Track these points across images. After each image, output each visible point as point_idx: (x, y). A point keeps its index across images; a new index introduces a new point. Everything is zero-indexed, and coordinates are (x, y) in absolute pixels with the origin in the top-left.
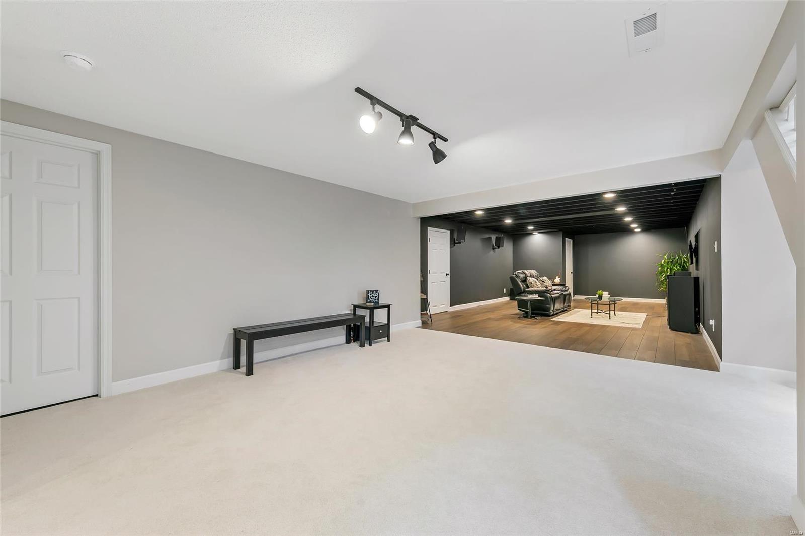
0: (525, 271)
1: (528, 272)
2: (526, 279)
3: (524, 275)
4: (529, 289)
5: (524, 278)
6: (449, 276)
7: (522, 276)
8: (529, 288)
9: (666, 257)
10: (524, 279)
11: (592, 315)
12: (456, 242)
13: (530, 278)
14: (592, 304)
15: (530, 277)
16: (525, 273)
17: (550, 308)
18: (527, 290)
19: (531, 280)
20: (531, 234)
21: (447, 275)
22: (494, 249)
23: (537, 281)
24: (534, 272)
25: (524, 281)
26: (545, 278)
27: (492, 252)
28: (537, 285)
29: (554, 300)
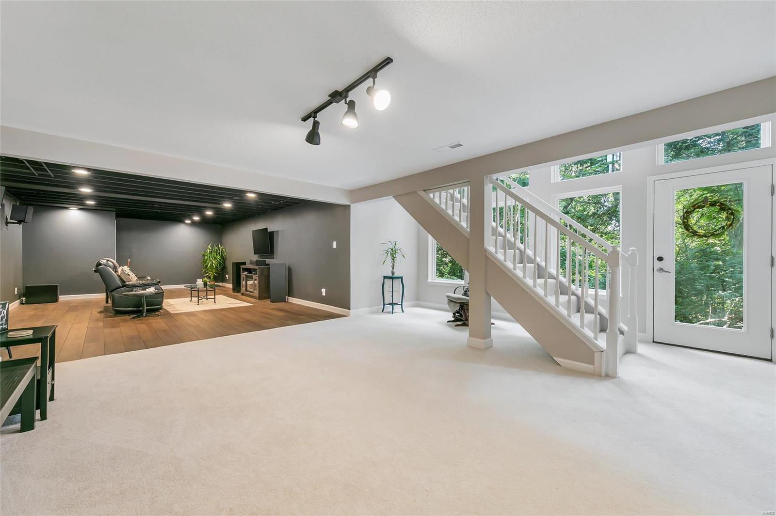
9: (209, 247)
11: (198, 302)
14: (191, 291)
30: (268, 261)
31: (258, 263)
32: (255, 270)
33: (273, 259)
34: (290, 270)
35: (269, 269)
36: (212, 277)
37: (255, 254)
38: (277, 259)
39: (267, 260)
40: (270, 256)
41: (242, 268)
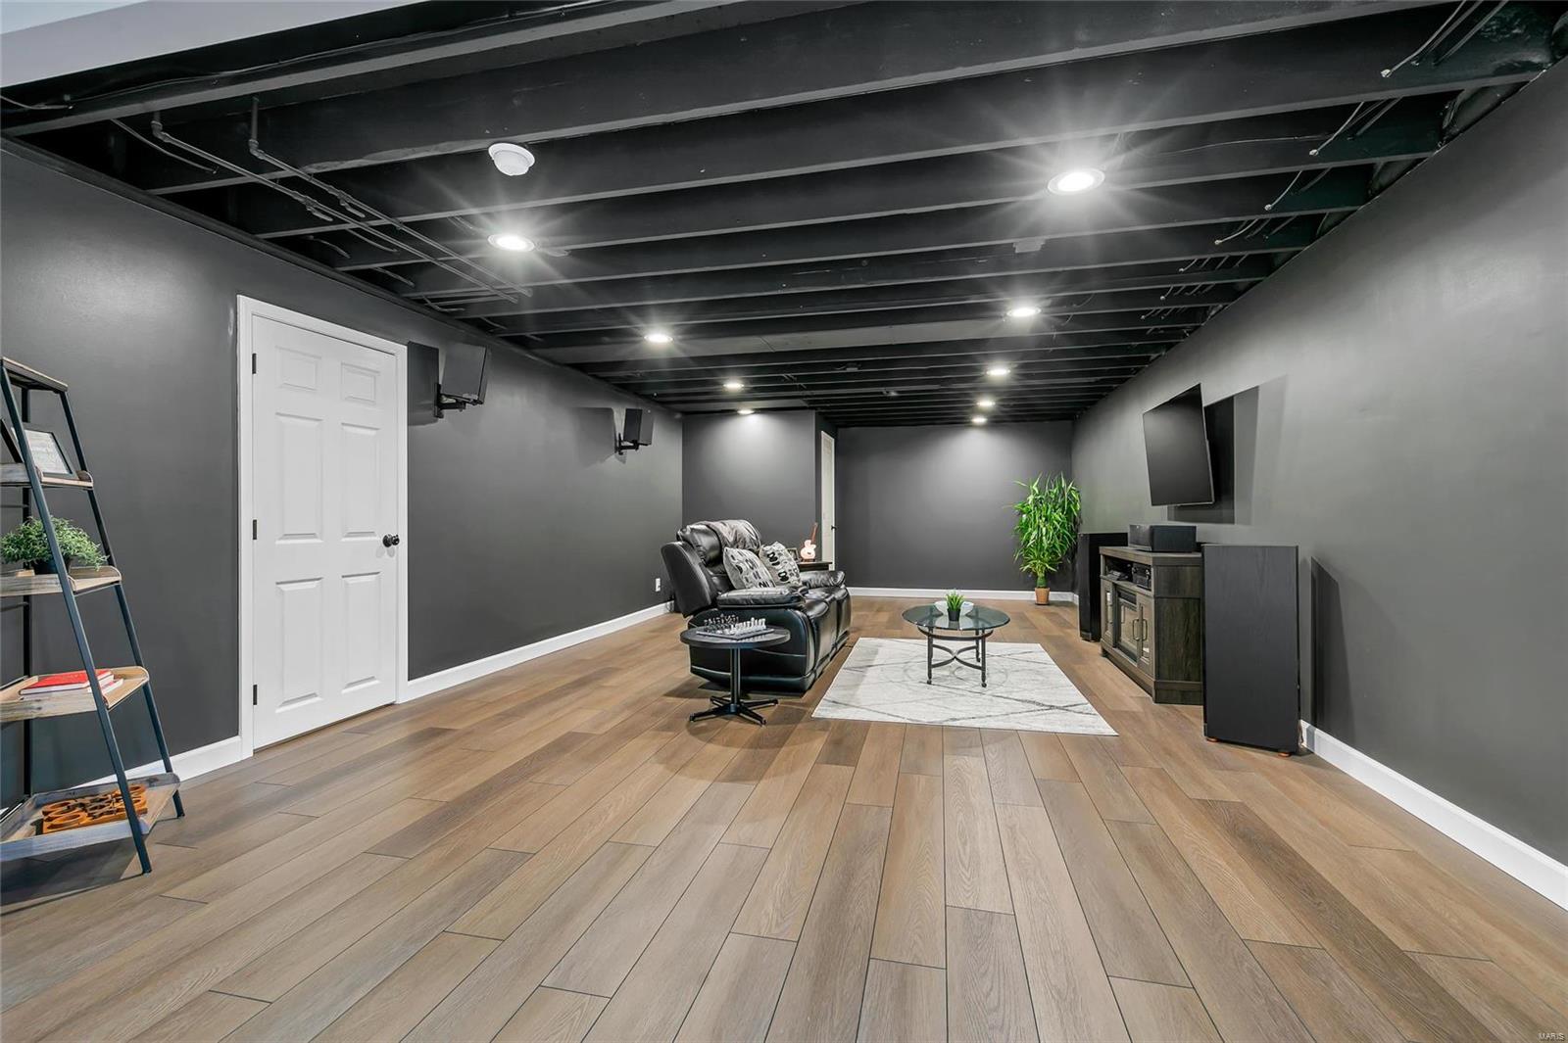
0: (717, 525)
1: (726, 528)
2: (721, 553)
3: (713, 540)
4: (733, 594)
5: (712, 548)
6: (403, 547)
7: (705, 542)
8: (731, 588)
9: (1035, 488)
10: (713, 554)
12: (446, 400)
13: (734, 551)
15: (735, 544)
16: (716, 532)
17: (805, 661)
18: (724, 596)
19: (736, 556)
20: (732, 413)
21: (390, 542)
22: (620, 449)
23: (758, 562)
24: (744, 527)
25: (715, 560)
26: (778, 547)
27: (613, 459)
28: (757, 575)
29: (815, 627)
30: (1205, 530)
31: (1158, 539)
32: (1143, 569)
33: (1232, 521)
34: (1323, 583)
35: (1200, 564)
36: (1041, 575)
37: (1154, 504)
38: (1247, 522)
39: (1199, 526)
40: (1215, 512)
41: (1106, 557)
